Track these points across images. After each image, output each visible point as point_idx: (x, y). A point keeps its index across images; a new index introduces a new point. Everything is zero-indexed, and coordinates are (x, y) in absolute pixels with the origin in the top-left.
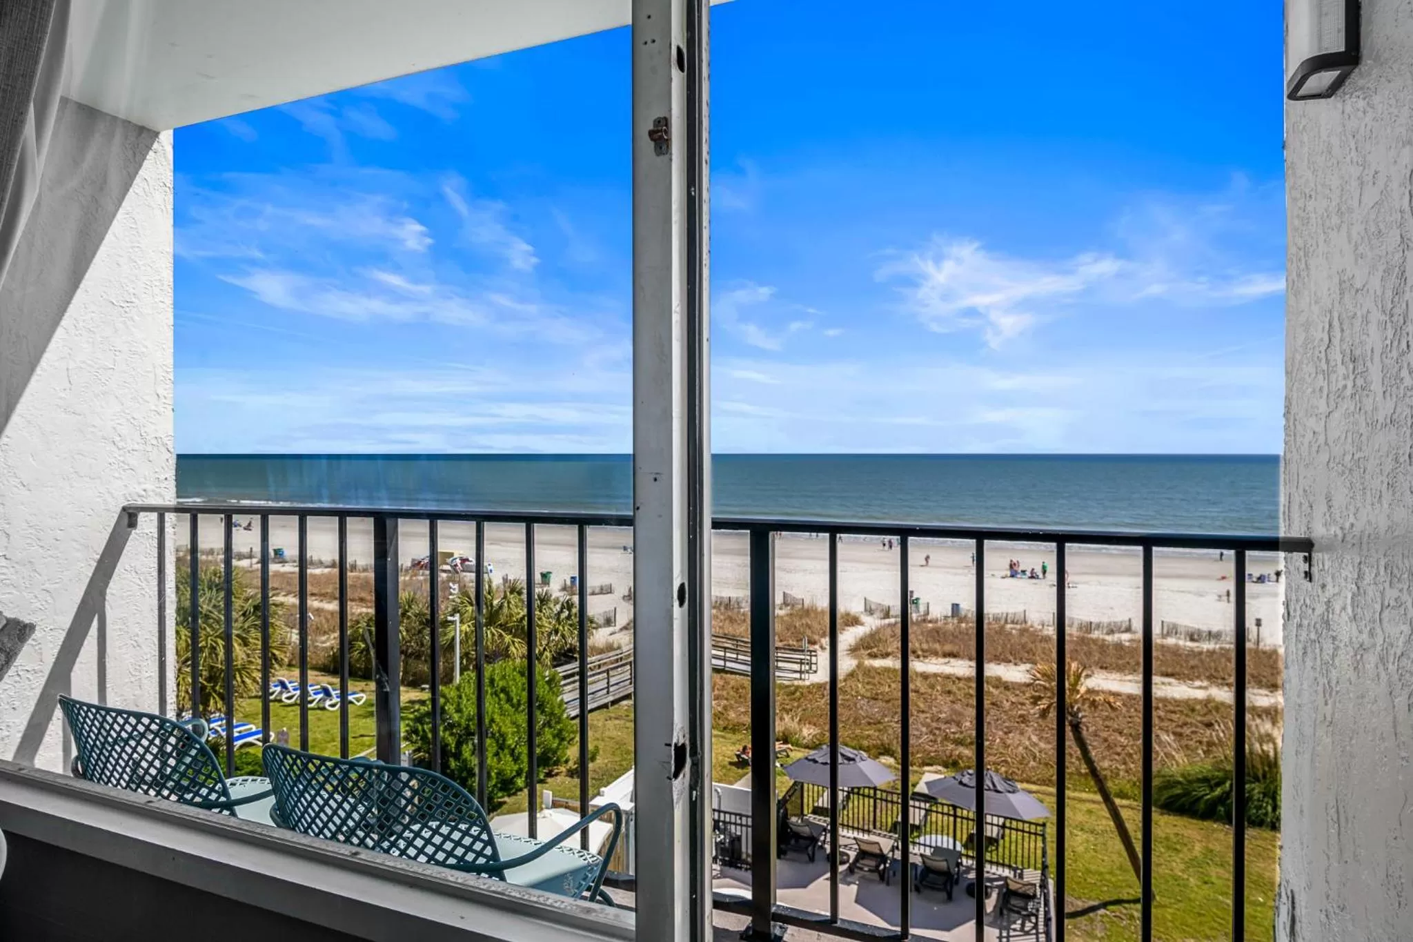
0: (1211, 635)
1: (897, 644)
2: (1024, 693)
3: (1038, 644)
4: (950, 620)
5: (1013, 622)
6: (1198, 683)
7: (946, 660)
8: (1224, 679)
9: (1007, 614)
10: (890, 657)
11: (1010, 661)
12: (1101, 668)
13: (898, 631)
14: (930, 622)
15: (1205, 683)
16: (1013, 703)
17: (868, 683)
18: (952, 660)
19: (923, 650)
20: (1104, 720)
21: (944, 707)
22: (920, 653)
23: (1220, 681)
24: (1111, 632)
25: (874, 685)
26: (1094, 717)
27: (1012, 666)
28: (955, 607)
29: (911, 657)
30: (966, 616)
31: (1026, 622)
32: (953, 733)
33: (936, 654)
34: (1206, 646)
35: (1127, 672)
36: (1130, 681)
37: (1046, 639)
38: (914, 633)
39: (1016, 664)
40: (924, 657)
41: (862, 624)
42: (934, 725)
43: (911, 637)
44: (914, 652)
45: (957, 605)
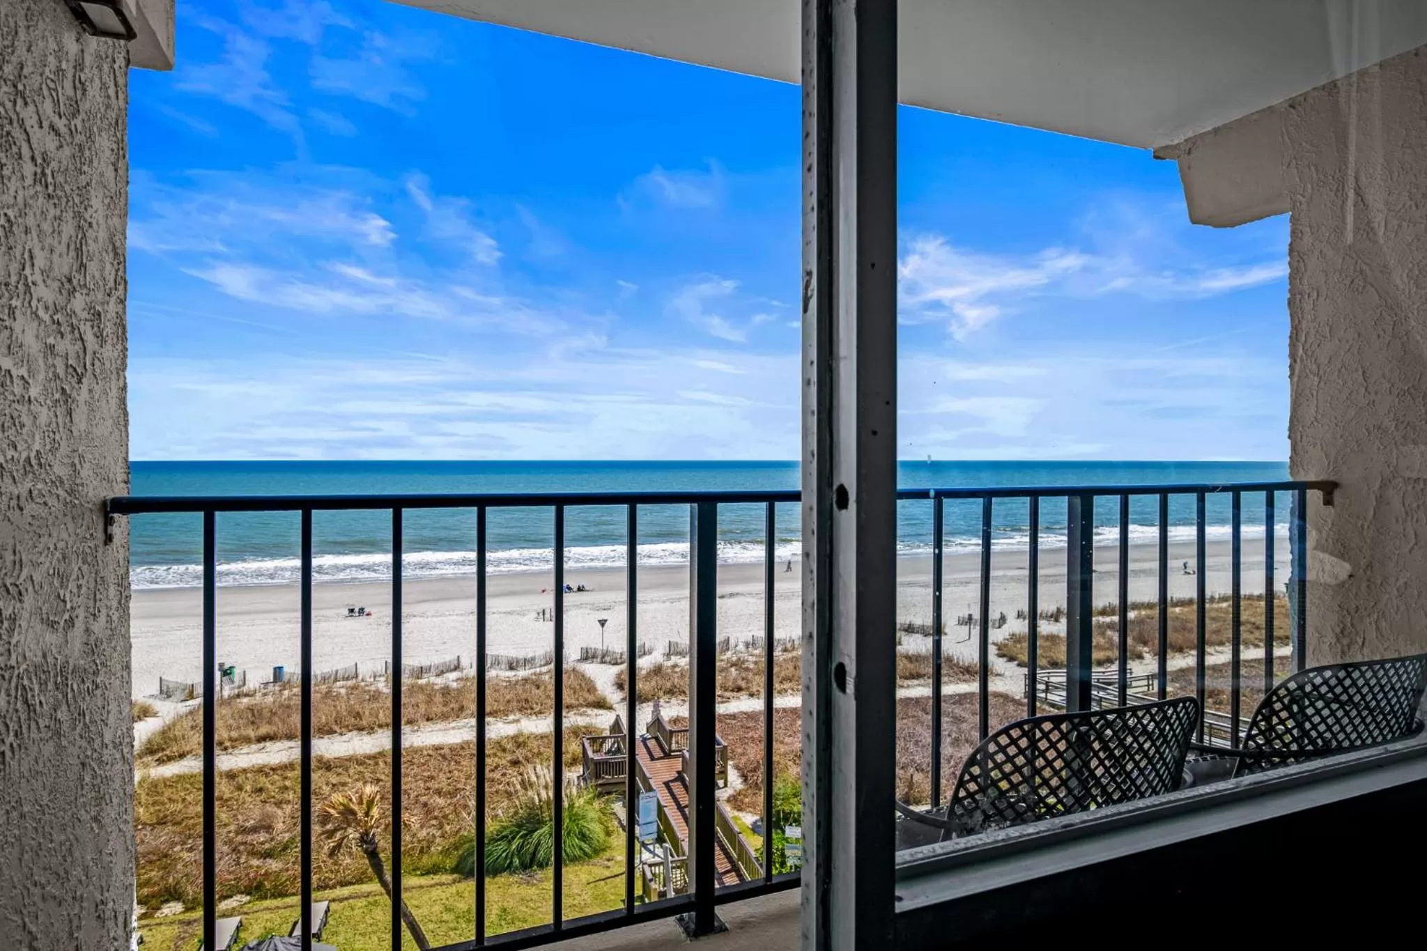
0: (527, 662)
1: (198, 738)
2: (347, 770)
3: (366, 704)
4: (271, 687)
5: (343, 679)
6: (511, 717)
7: (262, 745)
8: (532, 709)
9: (337, 672)
10: (189, 756)
11: (335, 732)
12: (428, 720)
13: (200, 719)
14: (247, 695)
15: (518, 716)
16: (334, 785)
17: (154, 804)
18: (268, 744)
19: (231, 739)
20: (425, 782)
21: (253, 812)
22: (228, 744)
23: (529, 711)
24: (441, 673)
25: (163, 804)
26: (416, 781)
27: (336, 737)
28: (278, 671)
29: (217, 751)
30: (289, 682)
31: (357, 676)
32: (262, 843)
33: (248, 740)
34: (522, 673)
35: (451, 719)
36: (453, 728)
37: (376, 696)
38: (223, 717)
39: (341, 734)
40: (233, 747)
41: (155, 715)
42: (239, 838)
43: (218, 723)
44: (221, 744)
45: (280, 668)
